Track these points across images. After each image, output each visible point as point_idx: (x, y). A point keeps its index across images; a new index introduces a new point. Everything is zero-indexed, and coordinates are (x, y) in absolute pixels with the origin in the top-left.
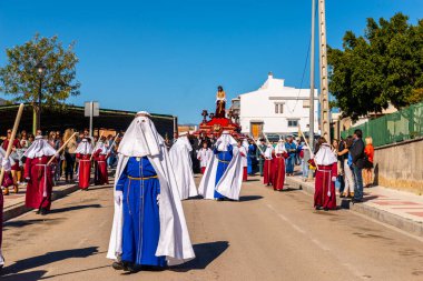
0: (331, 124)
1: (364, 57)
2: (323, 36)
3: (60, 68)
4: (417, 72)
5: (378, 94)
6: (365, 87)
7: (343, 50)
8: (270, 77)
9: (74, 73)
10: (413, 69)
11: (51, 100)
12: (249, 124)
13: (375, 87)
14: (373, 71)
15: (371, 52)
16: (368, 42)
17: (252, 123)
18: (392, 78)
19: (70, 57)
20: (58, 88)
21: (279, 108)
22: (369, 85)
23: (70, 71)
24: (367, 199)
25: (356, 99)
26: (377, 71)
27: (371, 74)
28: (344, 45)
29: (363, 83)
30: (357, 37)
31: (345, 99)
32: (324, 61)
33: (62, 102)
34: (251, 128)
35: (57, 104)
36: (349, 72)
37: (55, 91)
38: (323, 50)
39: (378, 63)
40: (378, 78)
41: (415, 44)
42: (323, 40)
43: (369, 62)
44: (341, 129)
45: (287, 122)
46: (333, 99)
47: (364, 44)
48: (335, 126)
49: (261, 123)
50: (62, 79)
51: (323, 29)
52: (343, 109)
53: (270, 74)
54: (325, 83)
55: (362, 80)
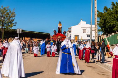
0: (98, 37)
1: (110, 15)
2: (96, 8)
3: (10, 17)
5: (115, 27)
6: (110, 25)
7: (103, 13)
8: (81, 21)
9: (15, 19)
11: (7, 28)
12: (74, 36)
13: (113, 25)
15: (113, 13)
16: (112, 10)
17: (75, 36)
19: (13, 14)
20: (10, 24)
21: (84, 31)
22: (112, 24)
23: (13, 18)
24: (106, 62)
25: (107, 29)
26: (114, 19)
27: (112, 20)
28: (104, 11)
30: (108, 8)
31: (104, 29)
32: (96, 16)
33: (11, 28)
34: (75, 38)
35: (9, 29)
36: (105, 20)
37: (8, 25)
38: (96, 13)
39: (115, 17)
40: (115, 22)
42: (96, 9)
43: (112, 17)
44: (102, 39)
45: (87, 36)
46: (100, 28)
47: (110, 11)
48: (100, 38)
49: (78, 36)
50: (11, 21)
51: (96, 6)
52: (103, 32)
54: (96, 23)
55: (109, 22)
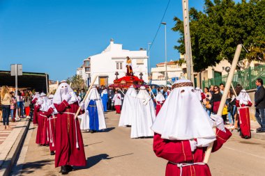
1: (207, 26)
4: (244, 36)
5: (219, 53)
6: (210, 48)
8: (112, 43)
10: (242, 34)
12: (98, 78)
13: (217, 48)
14: (214, 36)
15: (212, 22)
16: (207, 15)
17: (100, 77)
18: (228, 41)
21: (119, 66)
22: (213, 47)
25: (202, 57)
26: (217, 36)
27: (213, 38)
28: (190, 18)
29: (208, 45)
30: (198, 11)
34: (100, 81)
36: (197, 37)
39: (218, 30)
40: (219, 41)
41: (242, 16)
43: (211, 29)
44: (202, 79)
47: (205, 17)
48: (197, 77)
49: (107, 77)
53: (111, 40)
55: (207, 43)
